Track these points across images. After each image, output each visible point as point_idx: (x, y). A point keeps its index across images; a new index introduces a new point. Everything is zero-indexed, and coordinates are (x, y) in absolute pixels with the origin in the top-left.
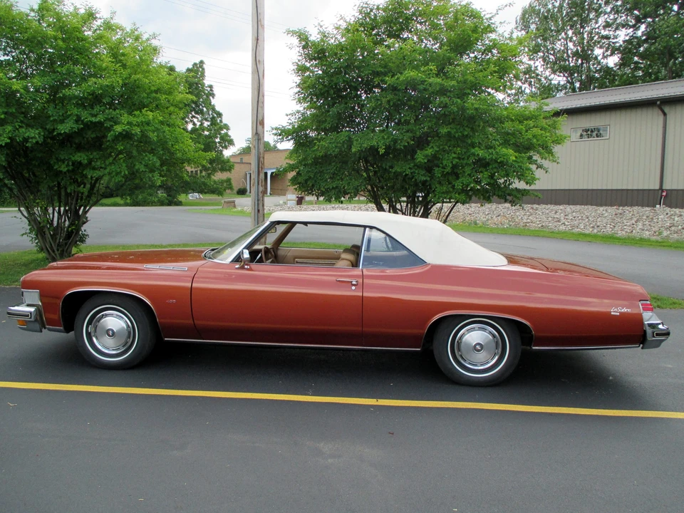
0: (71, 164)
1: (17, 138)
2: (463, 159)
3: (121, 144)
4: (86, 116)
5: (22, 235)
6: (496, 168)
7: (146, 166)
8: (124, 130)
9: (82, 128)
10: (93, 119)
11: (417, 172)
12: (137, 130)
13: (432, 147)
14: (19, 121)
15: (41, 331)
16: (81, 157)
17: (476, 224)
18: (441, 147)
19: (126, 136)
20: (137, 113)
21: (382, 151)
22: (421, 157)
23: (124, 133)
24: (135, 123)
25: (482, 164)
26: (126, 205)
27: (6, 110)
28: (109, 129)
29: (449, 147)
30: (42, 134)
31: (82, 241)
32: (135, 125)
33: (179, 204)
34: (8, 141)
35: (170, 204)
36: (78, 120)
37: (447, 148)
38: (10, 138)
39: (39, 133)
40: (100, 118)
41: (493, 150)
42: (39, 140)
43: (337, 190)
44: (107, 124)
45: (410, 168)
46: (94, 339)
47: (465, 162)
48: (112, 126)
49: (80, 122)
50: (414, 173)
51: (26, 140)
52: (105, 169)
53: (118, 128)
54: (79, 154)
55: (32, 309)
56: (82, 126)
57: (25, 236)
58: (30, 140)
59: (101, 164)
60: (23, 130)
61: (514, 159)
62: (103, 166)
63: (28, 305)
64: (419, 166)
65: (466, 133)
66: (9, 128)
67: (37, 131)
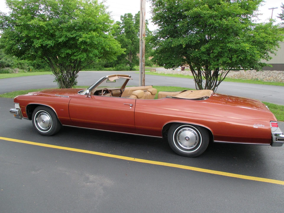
0: (65, 54)
1: (44, 45)
2: (224, 49)
3: (83, 46)
4: (69, 35)
5: (54, 82)
6: (239, 53)
7: (94, 54)
8: (83, 40)
9: (68, 40)
10: (72, 36)
11: (202, 55)
12: (88, 40)
13: (209, 44)
14: (45, 37)
15: (21, 119)
16: (69, 51)
17: (257, 80)
18: (214, 44)
19: (84, 43)
20: (89, 33)
21: (184, 46)
22: (203, 49)
23: (83, 41)
24: (88, 37)
25: (232, 51)
26: (114, 70)
27: (39, 34)
28: (78, 40)
29: (218, 43)
30: (54, 42)
31: (75, 84)
32: (88, 38)
33: (135, 70)
34: (40, 46)
35: (131, 70)
36: (66, 37)
37: (217, 44)
38: (41, 44)
39: (53, 42)
40: (74, 35)
41: (238, 44)
42: (52, 45)
43: (170, 64)
44: (77, 38)
45: (199, 54)
46: (38, 123)
47: (225, 50)
48: (79, 38)
49: (67, 38)
50: (201, 56)
51: (47, 45)
52: (78, 56)
53: (81, 40)
54: (69, 50)
55: (17, 110)
56: (68, 39)
57: (55, 82)
58: (49, 45)
59: (77, 54)
60: (46, 41)
61: (248, 48)
62: (77, 55)
63: (17, 109)
64: (203, 53)
65: (224, 36)
66: (40, 41)
67: (51, 42)
